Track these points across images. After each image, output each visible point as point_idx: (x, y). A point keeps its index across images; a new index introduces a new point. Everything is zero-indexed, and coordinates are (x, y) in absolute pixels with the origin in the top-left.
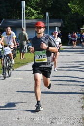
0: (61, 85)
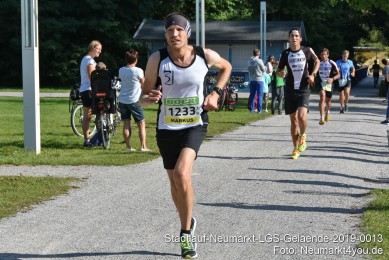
0: (299, 192)
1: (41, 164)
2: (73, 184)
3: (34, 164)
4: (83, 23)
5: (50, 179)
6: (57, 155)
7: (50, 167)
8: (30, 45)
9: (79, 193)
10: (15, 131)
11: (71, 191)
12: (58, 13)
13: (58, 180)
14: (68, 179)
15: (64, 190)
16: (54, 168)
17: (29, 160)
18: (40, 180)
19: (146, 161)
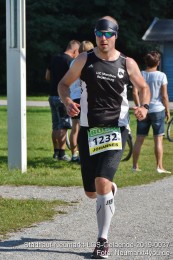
1: (26, 184)
2: (60, 208)
3: (17, 184)
4: (85, 21)
5: (34, 202)
6: (46, 174)
7: (36, 187)
8: (16, 46)
9: (66, 220)
10: (2, 145)
11: (57, 218)
12: (57, 10)
13: (42, 203)
14: (54, 202)
15: (49, 216)
16: (41, 189)
17: (12, 179)
18: (21, 204)
19: (148, 182)
